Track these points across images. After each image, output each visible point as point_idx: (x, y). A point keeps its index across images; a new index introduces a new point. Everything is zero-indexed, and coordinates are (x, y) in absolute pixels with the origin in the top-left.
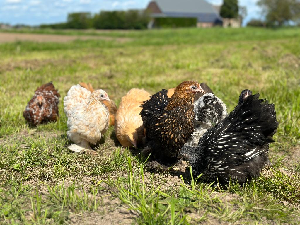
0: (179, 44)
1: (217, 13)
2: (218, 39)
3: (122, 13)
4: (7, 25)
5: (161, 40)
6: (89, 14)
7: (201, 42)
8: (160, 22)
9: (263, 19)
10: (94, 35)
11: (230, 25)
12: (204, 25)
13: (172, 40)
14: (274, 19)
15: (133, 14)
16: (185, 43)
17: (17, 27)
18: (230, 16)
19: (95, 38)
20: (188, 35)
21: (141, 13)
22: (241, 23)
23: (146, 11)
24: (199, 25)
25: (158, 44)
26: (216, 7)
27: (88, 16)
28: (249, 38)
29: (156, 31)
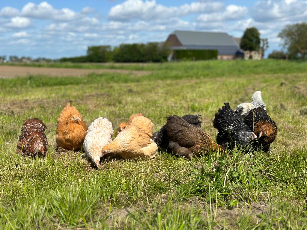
0: (198, 77)
1: (237, 45)
2: (240, 72)
3: (142, 45)
4: (29, 59)
5: (180, 73)
6: (108, 47)
7: (222, 75)
8: (180, 55)
9: (285, 51)
10: (112, 68)
11: (251, 57)
12: (225, 57)
13: (191, 73)
14: (297, 51)
15: (153, 46)
16: (205, 76)
17: (38, 60)
18: (251, 49)
19: (112, 71)
20: (208, 67)
21: (160, 46)
22: (263, 55)
23: (165, 44)
24: (219, 57)
25: (176, 77)
26: (236, 39)
27: (108, 50)
28: (273, 71)
29: (175, 64)
